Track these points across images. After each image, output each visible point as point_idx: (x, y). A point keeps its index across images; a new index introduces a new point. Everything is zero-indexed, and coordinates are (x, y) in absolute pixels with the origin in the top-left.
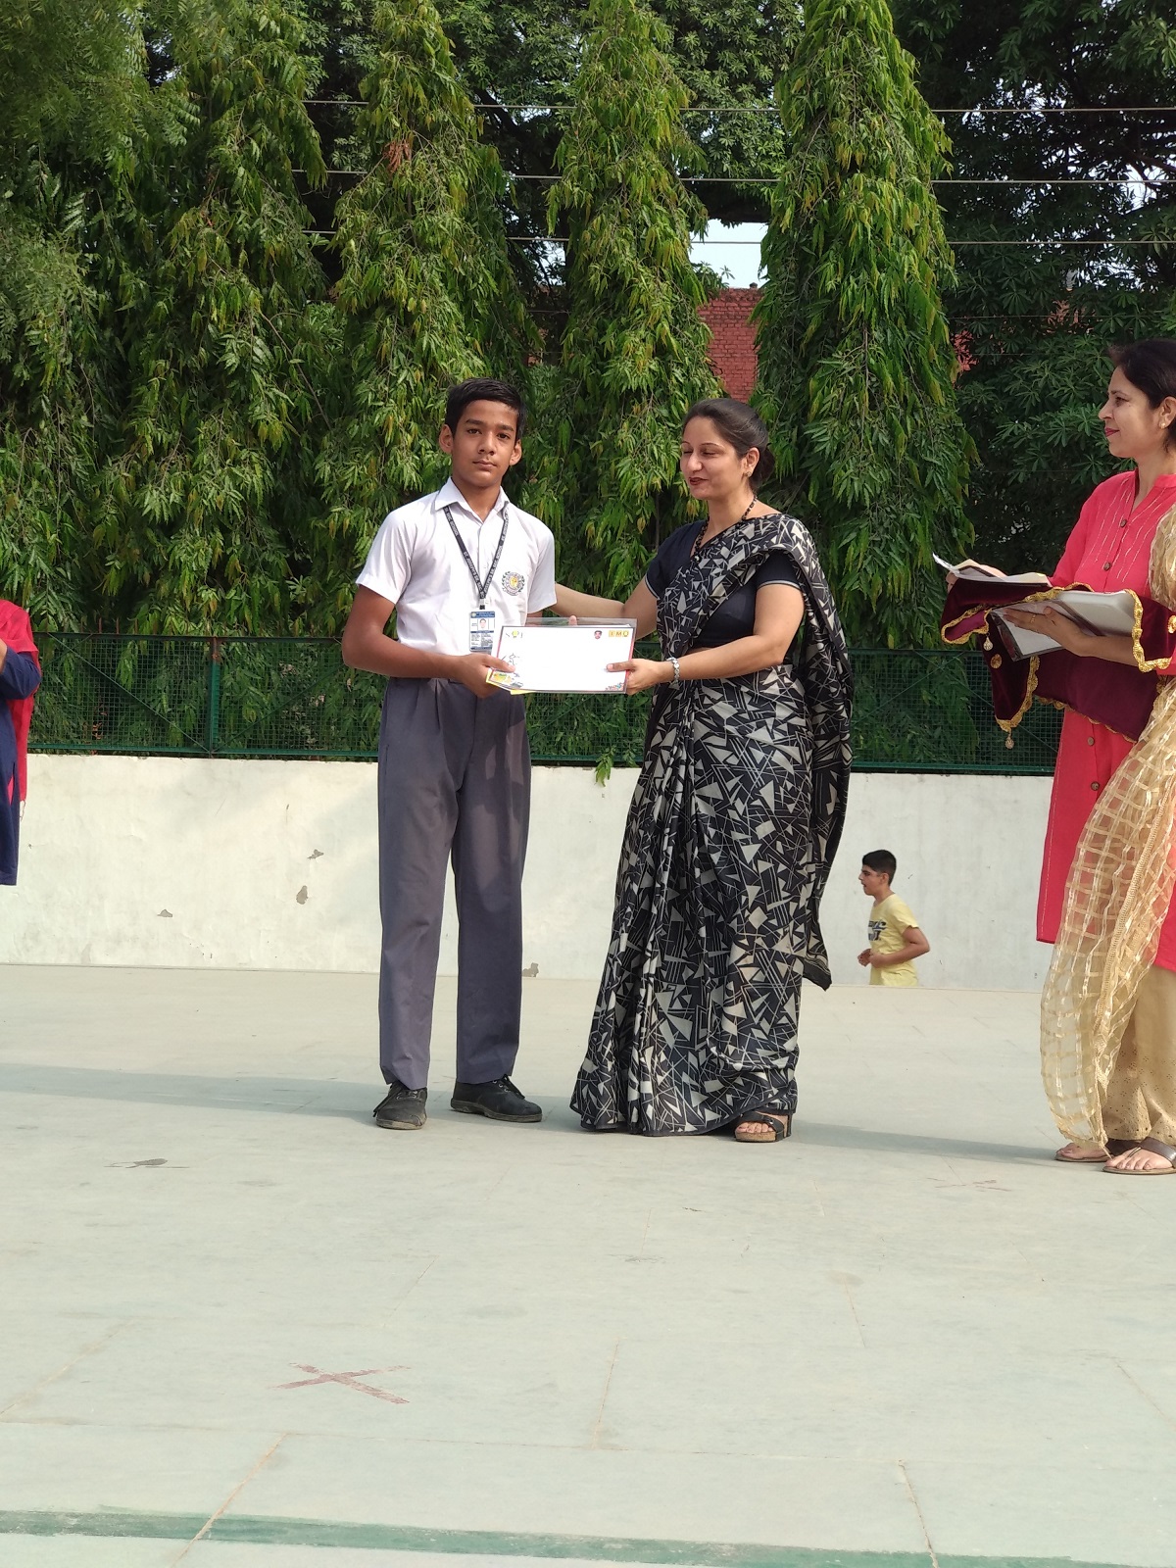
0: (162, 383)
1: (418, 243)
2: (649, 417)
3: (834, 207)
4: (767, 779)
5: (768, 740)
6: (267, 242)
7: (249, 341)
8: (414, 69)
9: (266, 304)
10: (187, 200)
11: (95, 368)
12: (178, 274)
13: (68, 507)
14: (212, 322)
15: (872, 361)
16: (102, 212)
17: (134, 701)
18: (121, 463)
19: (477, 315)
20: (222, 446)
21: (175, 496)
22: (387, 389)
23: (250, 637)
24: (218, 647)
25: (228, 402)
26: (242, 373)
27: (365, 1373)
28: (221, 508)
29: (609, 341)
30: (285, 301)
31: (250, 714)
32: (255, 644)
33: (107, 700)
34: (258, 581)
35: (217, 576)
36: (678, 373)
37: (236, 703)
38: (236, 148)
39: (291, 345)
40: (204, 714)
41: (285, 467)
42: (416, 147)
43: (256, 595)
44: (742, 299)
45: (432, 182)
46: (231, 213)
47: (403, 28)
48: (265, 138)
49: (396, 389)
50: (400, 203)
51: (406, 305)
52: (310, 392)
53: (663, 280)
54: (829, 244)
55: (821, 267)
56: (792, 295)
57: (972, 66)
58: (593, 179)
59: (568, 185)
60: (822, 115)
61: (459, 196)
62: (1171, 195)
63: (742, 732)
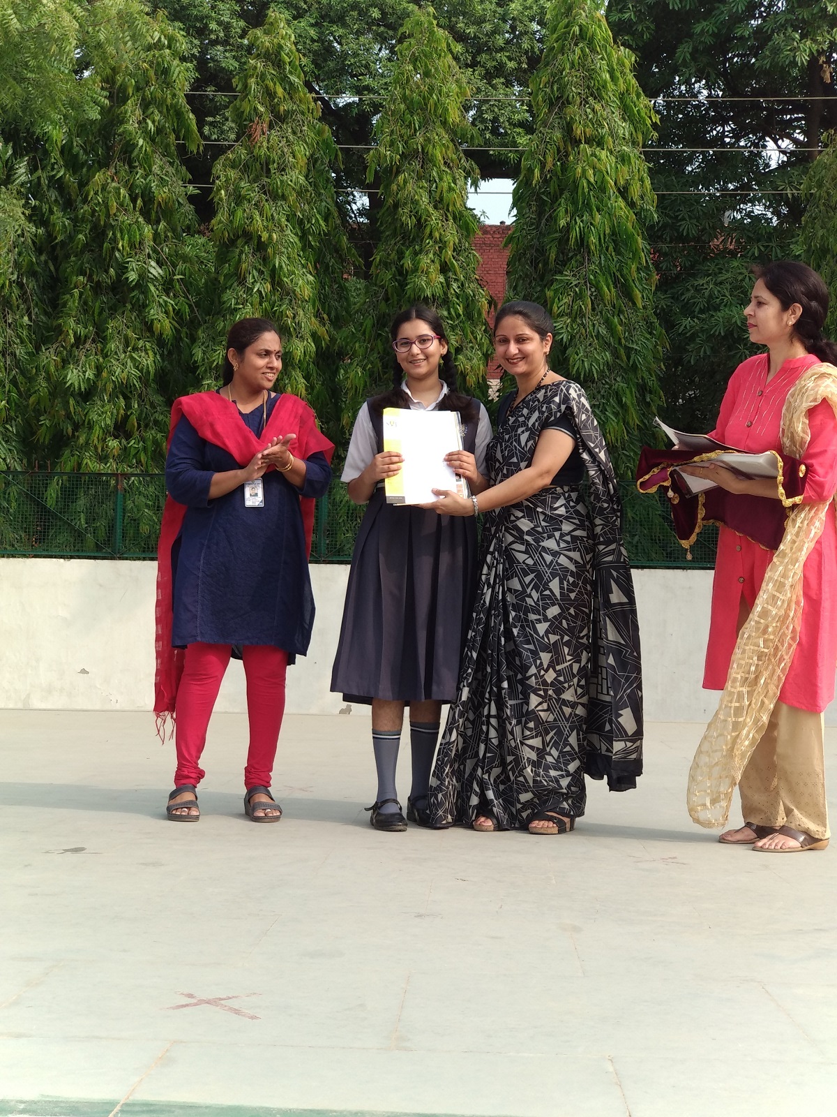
0: (81, 294)
1: (275, 195)
3: (564, 168)
4: (554, 576)
5: (556, 548)
6: (156, 192)
7: (145, 263)
8: (273, 72)
9: (156, 235)
10: (99, 162)
11: (34, 282)
12: (93, 215)
13: (14, 382)
14: (119, 250)
15: (592, 277)
16: (40, 171)
17: (60, 519)
18: (52, 350)
19: (311, 246)
20: (124, 339)
21: (90, 374)
22: (245, 296)
23: (145, 474)
24: (122, 481)
25: (129, 306)
26: (141, 285)
27: (229, 998)
28: (125, 382)
29: (408, 263)
30: (169, 234)
31: (145, 529)
32: (148, 479)
33: (41, 518)
34: (151, 434)
35: (121, 429)
36: (455, 286)
37: (135, 520)
38: (137, 125)
39: (174, 266)
40: (111, 528)
41: (170, 353)
42: (271, 127)
43: (149, 443)
44: (494, 232)
45: (282, 151)
46: (131, 172)
47: (267, 44)
48: (157, 118)
49: (252, 296)
50: (258, 166)
51: (260, 237)
52: (188, 299)
53: (447, 220)
54: (561, 194)
55: (555, 210)
56: (534, 229)
57: (656, 67)
58: (401, 146)
59: (382, 150)
60: (559, 102)
61: (302, 162)
62: (798, 159)
63: (537, 541)
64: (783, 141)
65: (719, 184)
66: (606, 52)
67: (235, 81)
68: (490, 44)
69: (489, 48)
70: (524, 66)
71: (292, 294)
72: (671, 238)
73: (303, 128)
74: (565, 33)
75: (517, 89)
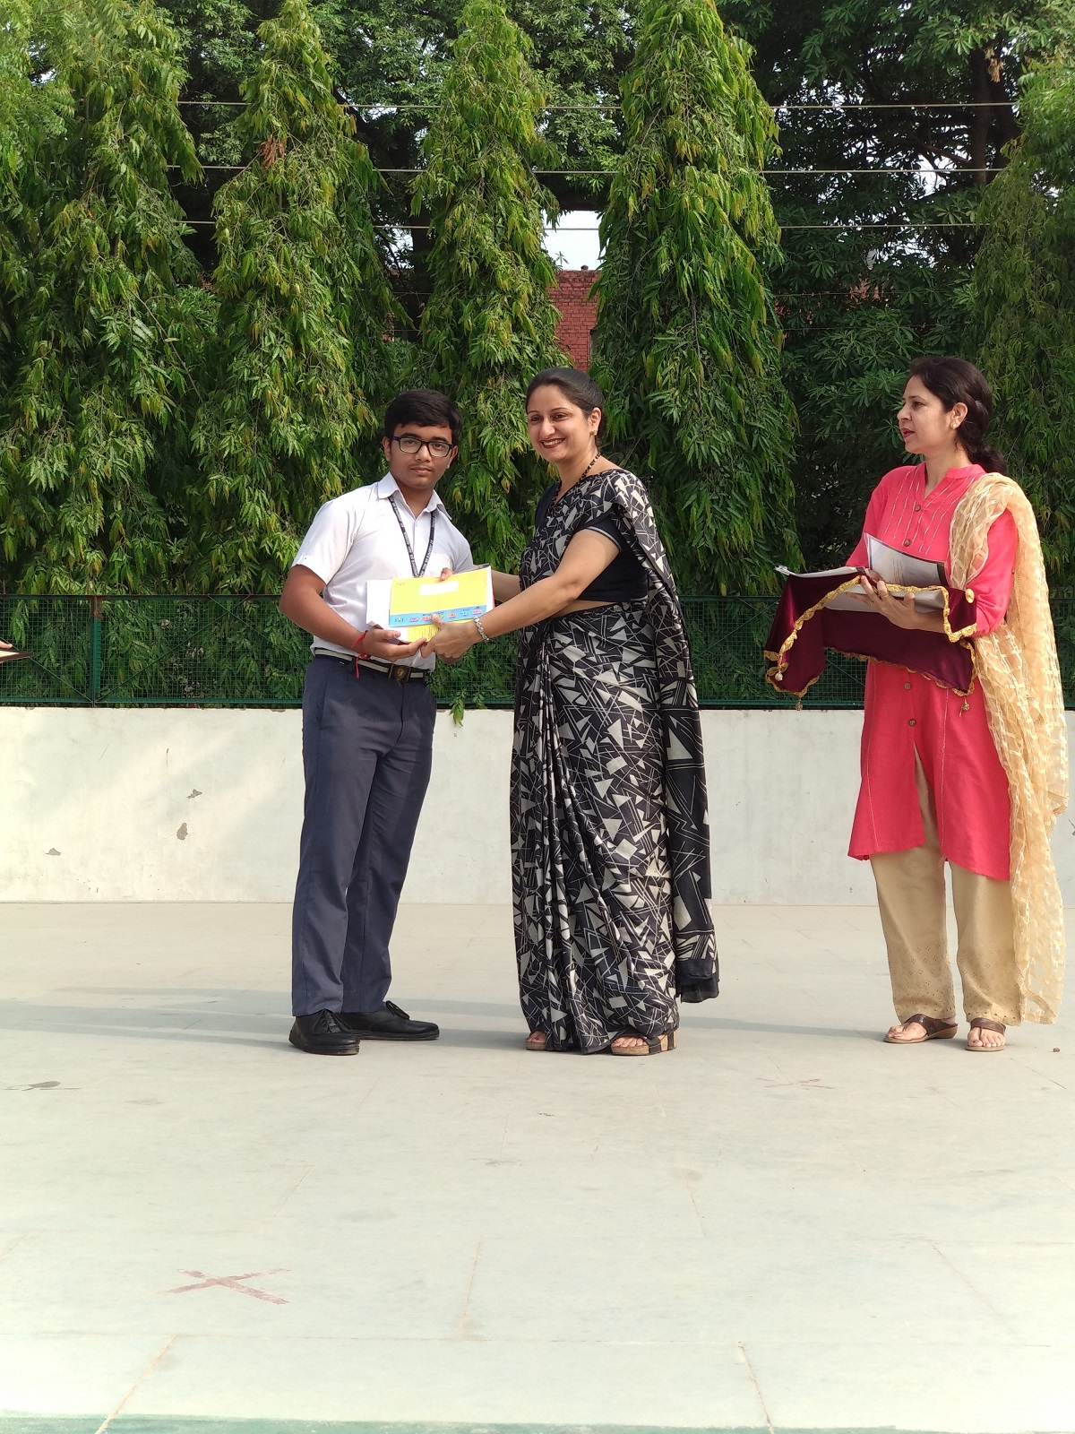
0: (46, 363)
1: (295, 235)
2: (503, 389)
3: (664, 196)
4: (614, 718)
5: (617, 684)
6: (143, 233)
7: (127, 322)
8: (292, 76)
9: (142, 286)
10: (66, 194)
12: (59, 262)
15: (703, 337)
18: (8, 437)
19: (343, 299)
20: (104, 421)
21: (59, 466)
22: (261, 364)
23: (133, 595)
24: (101, 605)
25: (107, 379)
26: (125, 350)
27: (248, 1276)
28: (109, 476)
29: (469, 322)
30: (159, 286)
31: (136, 665)
32: (136, 602)
34: (140, 542)
35: (102, 541)
37: (122, 656)
38: (117, 147)
39: (165, 326)
40: (87, 667)
42: (289, 147)
43: (138, 555)
44: (574, 279)
45: (304, 179)
46: (108, 207)
47: (284, 40)
48: (143, 137)
49: (270, 365)
50: (272, 197)
51: (278, 289)
52: (182, 367)
53: (517, 265)
54: (661, 230)
55: (653, 251)
56: (626, 275)
57: (778, 66)
58: (456, 171)
59: (433, 176)
60: (658, 111)
61: (330, 191)
62: (959, 182)
63: (590, 674)
64: (941, 160)
65: (861, 216)
66: (717, 46)
67: (242, 88)
68: (566, 37)
69: (564, 44)
70: (610, 65)
71: (321, 362)
72: (800, 287)
73: (331, 150)
74: (664, 23)
75: (600, 95)
